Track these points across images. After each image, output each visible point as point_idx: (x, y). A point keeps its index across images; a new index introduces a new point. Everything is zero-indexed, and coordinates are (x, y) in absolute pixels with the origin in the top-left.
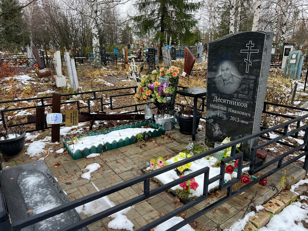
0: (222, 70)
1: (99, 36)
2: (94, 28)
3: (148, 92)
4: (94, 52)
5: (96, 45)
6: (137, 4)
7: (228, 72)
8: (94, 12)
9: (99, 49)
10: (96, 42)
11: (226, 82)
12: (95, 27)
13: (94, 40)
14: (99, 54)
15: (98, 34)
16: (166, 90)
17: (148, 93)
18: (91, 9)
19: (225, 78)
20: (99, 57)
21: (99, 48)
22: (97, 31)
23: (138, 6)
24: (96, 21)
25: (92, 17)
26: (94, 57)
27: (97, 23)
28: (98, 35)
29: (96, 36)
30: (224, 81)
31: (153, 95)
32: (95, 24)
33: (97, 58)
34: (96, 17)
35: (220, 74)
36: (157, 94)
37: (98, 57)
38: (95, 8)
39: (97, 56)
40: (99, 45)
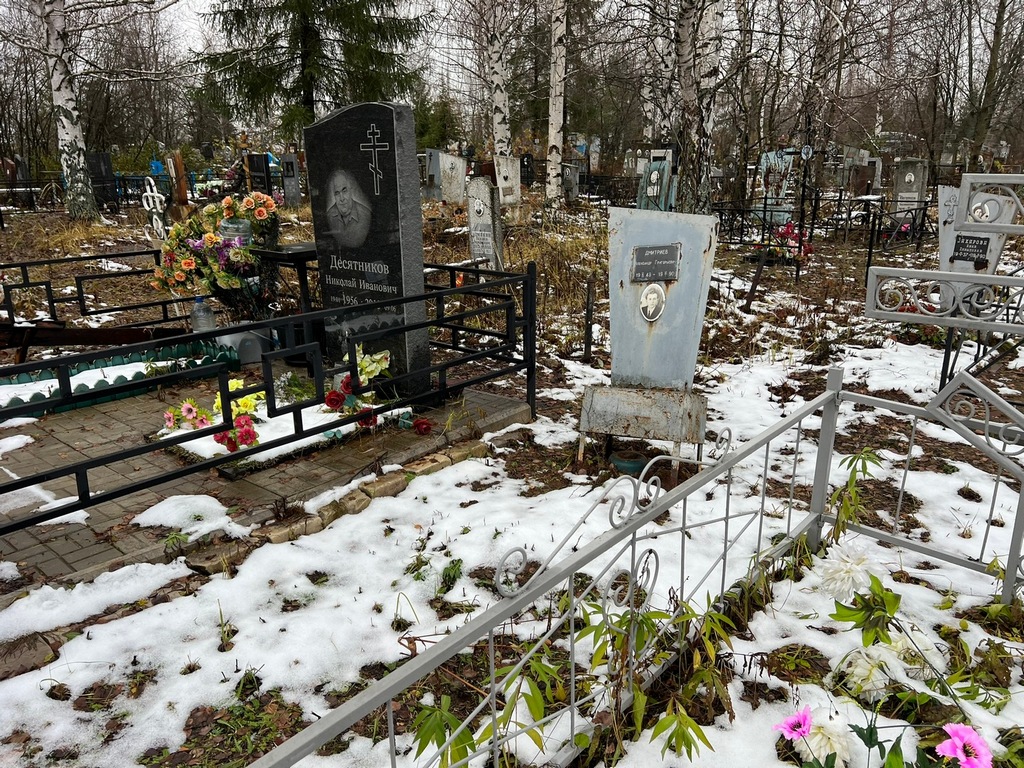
0: (337, 193)
1: (78, 116)
2: (59, 89)
3: (187, 262)
4: (65, 168)
5: (73, 145)
6: (215, 14)
7: (346, 196)
8: (56, 35)
9: (82, 158)
10: (68, 134)
11: (346, 220)
12: (64, 85)
13: (64, 127)
14: (84, 174)
15: (74, 109)
16: (237, 253)
17: (190, 265)
18: (46, 26)
19: (344, 210)
20: (86, 185)
21: (85, 155)
22: (71, 100)
23: (220, 18)
24: (66, 66)
25: (51, 51)
26: (69, 185)
27: (68, 72)
28: (76, 113)
29: (68, 115)
30: (342, 217)
31: (205, 270)
32: (63, 77)
33: (79, 189)
34: (63, 52)
35: (334, 202)
36: (215, 268)
37: (80, 185)
38: (59, 24)
39: (77, 182)
40: (81, 145)
